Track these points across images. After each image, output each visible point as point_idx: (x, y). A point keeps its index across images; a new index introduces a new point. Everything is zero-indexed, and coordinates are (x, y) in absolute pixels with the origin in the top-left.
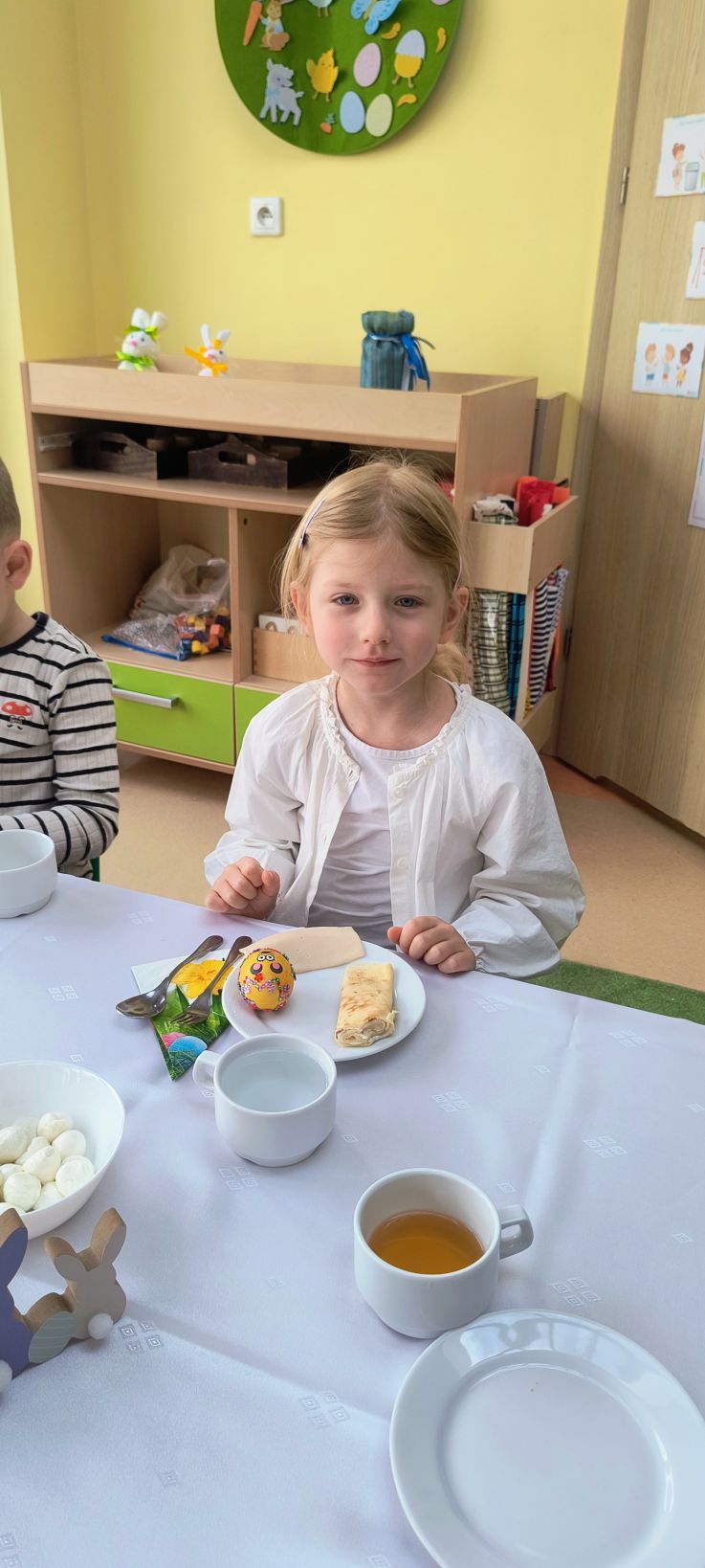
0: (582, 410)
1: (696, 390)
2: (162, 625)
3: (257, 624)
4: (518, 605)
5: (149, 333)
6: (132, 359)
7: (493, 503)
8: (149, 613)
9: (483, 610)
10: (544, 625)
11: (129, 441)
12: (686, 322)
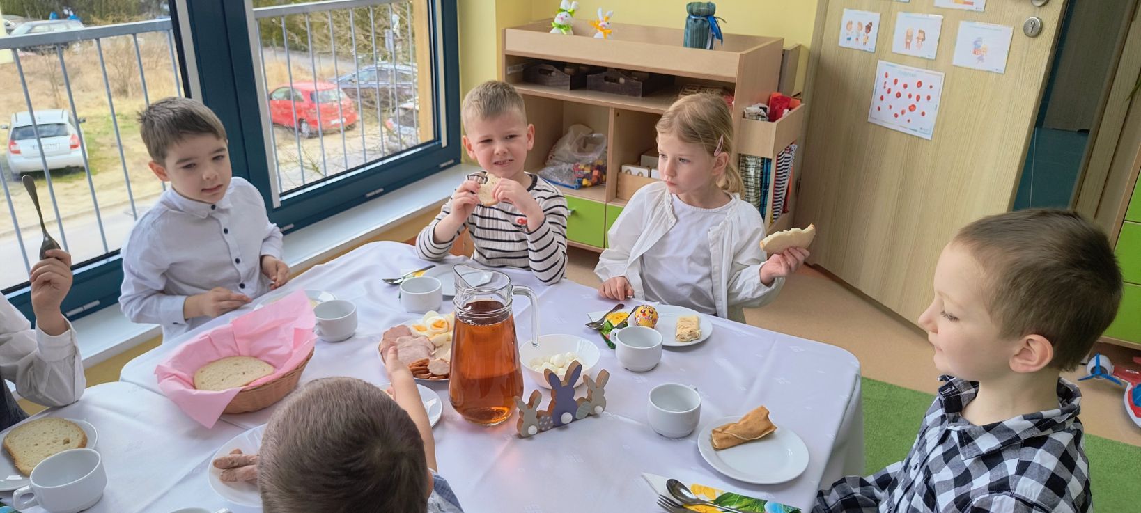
0: (810, 54)
1: (874, 47)
2: (565, 169)
3: (620, 170)
4: (767, 164)
5: (569, 13)
6: (560, 27)
7: (755, 109)
8: (558, 163)
9: (747, 166)
10: (782, 175)
11: (555, 69)
12: (869, 10)
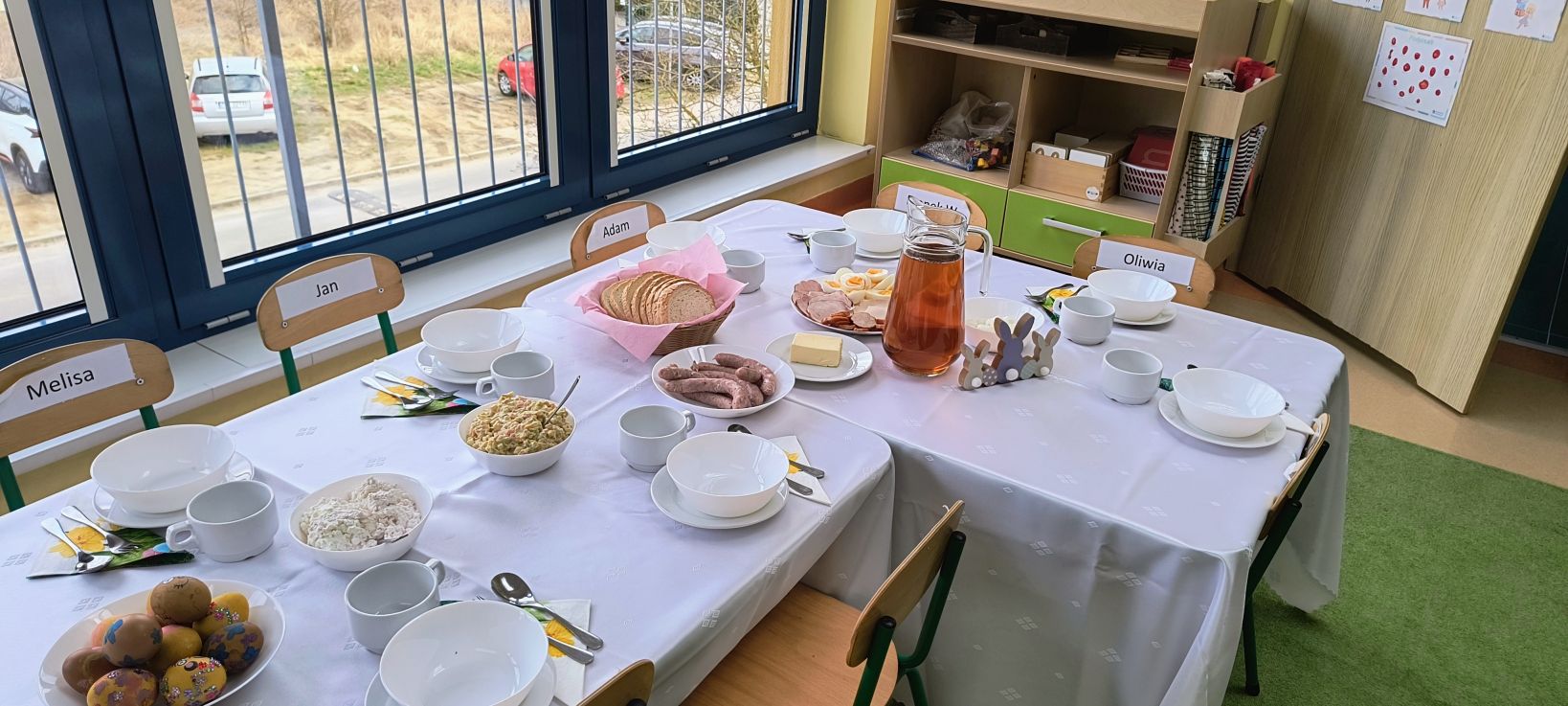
0: (1292, 11)
1: (1380, 5)
2: (956, 146)
3: (1029, 149)
4: (1227, 147)
7: (1218, 74)
8: (945, 138)
9: (1199, 149)
10: (1243, 164)
